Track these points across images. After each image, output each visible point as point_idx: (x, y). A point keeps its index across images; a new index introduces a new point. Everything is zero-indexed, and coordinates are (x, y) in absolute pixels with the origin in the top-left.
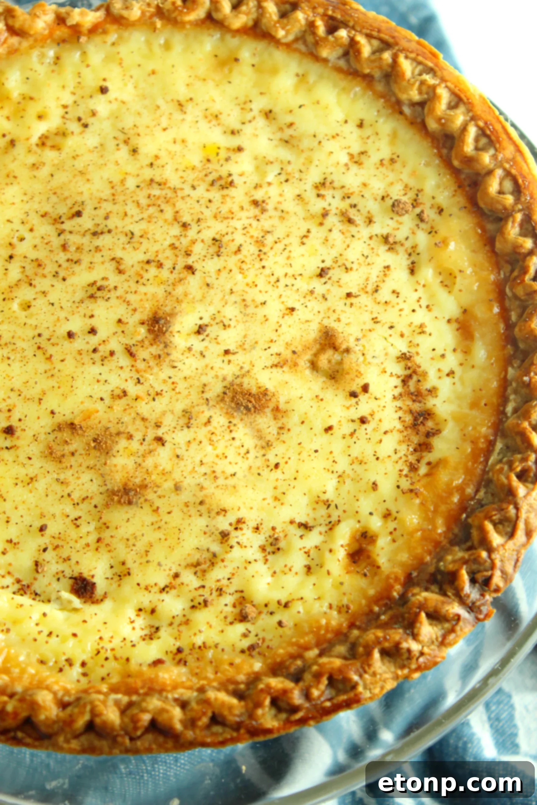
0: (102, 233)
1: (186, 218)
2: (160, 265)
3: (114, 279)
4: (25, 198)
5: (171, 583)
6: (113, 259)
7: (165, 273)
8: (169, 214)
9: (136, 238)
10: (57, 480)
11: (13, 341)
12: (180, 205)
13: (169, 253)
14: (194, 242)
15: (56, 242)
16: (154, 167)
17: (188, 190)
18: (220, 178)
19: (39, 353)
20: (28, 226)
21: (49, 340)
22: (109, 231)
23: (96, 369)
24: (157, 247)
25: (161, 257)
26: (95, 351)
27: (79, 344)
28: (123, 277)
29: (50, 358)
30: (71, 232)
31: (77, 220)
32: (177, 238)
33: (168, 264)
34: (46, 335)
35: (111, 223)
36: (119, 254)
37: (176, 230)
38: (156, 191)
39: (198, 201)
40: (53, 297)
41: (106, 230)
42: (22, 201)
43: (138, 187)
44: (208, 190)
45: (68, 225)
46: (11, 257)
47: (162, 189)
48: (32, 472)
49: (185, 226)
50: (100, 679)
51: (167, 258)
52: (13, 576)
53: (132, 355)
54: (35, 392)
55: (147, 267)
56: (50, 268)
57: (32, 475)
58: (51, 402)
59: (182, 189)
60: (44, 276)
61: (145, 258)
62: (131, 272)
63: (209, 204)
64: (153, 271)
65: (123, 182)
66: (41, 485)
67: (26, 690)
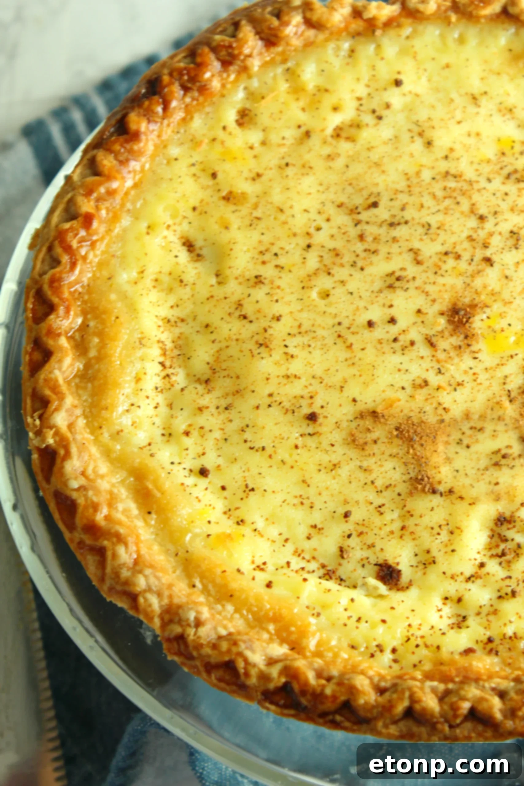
0: (399, 224)
1: (482, 211)
2: (458, 257)
3: (412, 270)
4: (321, 189)
5: (476, 573)
6: (411, 250)
7: (463, 265)
8: (465, 206)
9: (433, 230)
10: (360, 467)
11: (313, 329)
12: (476, 197)
13: (466, 245)
14: (491, 234)
15: (353, 232)
16: (450, 159)
17: (483, 183)
18: (516, 171)
19: (339, 341)
20: (325, 216)
21: (349, 328)
22: (406, 222)
23: (396, 359)
24: (453, 239)
25: (458, 249)
26: (395, 340)
27: (379, 333)
28: (420, 268)
29: (350, 346)
30: (367, 223)
31: (374, 211)
32: (475, 230)
33: (466, 256)
34: (346, 323)
35: (408, 214)
36: (416, 245)
37: (473, 222)
38: (452, 184)
39: (494, 194)
40: (352, 286)
41: (402, 221)
42: (318, 191)
43: (434, 179)
44: (504, 183)
45: (365, 216)
46: (309, 246)
47: (457, 182)
48: (335, 458)
49: (482, 218)
50: (412, 666)
51: (465, 250)
52: (318, 561)
53: (432, 345)
54: (336, 379)
55: (445, 258)
56: (347, 258)
57: (335, 462)
58: (353, 390)
59: (477, 182)
60: (342, 265)
61: (443, 249)
62: (429, 263)
63: (505, 197)
64: (451, 262)
65: (418, 174)
66: (344, 471)
67: (342, 675)
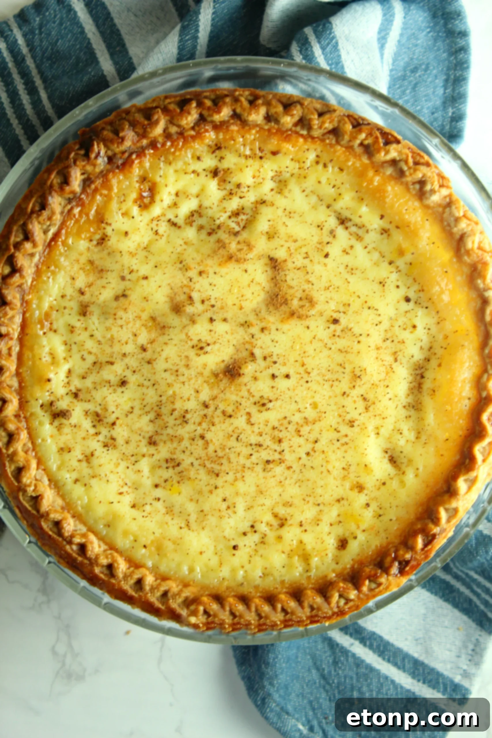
0: (256, 445)
1: (201, 442)
2: (224, 413)
3: (253, 410)
6: (252, 425)
7: (222, 407)
8: (211, 448)
9: (235, 436)
10: (313, 284)
11: (325, 382)
12: (203, 454)
13: (216, 420)
14: (200, 424)
15: (285, 445)
16: (214, 486)
17: (196, 463)
18: (173, 467)
19: (309, 370)
20: (301, 462)
21: (302, 378)
22: (251, 445)
23: (276, 351)
24: (224, 426)
25: (222, 418)
26: (275, 363)
27: (284, 370)
28: (248, 410)
29: (303, 365)
30: (275, 451)
31: (270, 458)
32: (209, 430)
33: (219, 412)
34: (303, 382)
35: (249, 450)
36: (248, 428)
37: (209, 436)
38: (217, 468)
39: (192, 453)
40: (294, 407)
41: (254, 447)
43: (227, 473)
44: (183, 460)
45: (277, 456)
46: (316, 442)
47: (212, 468)
48: (328, 294)
49: (203, 437)
51: (218, 417)
53: (252, 354)
54: (317, 345)
55: (232, 413)
56: (292, 428)
57: (328, 291)
58: (307, 335)
59: (200, 465)
60: (297, 423)
61: (232, 420)
62: (243, 412)
63: (185, 450)
64: (229, 410)
65: (236, 480)
66: (324, 283)
